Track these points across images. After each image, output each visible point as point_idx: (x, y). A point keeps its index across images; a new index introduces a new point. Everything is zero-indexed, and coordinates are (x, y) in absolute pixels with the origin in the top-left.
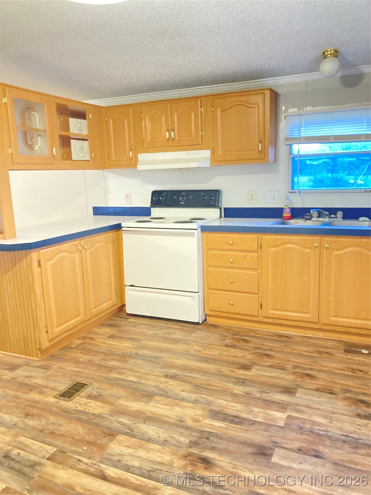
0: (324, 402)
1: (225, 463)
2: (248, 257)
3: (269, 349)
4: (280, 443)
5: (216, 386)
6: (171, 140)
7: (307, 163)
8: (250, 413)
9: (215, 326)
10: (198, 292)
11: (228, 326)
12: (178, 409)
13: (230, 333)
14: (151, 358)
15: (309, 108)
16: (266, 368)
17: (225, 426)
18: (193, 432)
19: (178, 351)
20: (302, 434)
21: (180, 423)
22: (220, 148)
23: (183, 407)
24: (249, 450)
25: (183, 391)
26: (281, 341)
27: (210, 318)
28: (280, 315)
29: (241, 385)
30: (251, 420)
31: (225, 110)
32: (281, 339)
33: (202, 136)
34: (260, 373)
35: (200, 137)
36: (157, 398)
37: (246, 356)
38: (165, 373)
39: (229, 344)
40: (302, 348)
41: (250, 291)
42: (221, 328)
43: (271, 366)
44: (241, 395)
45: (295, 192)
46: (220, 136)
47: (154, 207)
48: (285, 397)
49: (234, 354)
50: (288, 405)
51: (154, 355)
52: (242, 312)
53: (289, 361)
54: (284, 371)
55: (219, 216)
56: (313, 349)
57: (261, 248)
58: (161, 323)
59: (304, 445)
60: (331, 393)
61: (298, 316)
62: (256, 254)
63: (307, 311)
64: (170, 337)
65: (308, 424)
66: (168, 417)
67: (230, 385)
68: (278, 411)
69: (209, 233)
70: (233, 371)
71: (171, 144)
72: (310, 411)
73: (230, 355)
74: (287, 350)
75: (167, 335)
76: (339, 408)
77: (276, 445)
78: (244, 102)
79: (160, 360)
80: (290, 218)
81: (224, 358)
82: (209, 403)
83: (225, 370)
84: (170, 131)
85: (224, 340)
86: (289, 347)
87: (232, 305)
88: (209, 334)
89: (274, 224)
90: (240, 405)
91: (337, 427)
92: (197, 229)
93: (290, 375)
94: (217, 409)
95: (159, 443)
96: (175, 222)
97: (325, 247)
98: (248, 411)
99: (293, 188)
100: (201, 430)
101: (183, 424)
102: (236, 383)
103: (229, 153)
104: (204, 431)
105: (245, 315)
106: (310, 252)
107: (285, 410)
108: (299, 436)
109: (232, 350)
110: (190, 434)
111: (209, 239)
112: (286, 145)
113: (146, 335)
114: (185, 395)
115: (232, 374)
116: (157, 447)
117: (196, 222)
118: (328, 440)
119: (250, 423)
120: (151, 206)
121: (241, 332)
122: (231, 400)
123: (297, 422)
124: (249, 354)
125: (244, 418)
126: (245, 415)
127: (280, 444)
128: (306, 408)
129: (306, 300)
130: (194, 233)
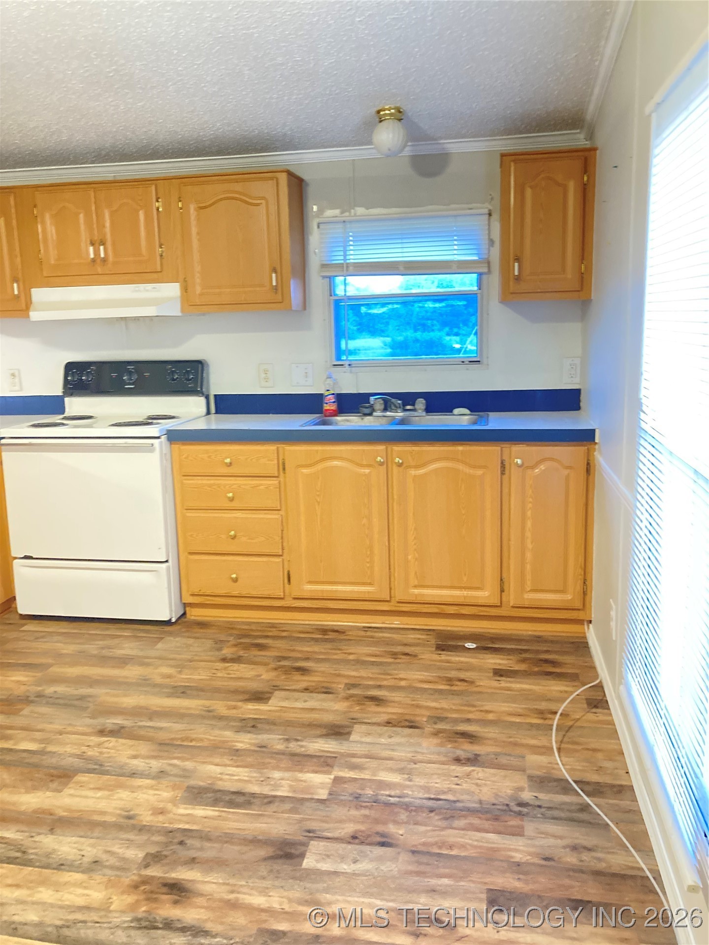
0: (399, 744)
1: (214, 885)
2: (262, 487)
3: (304, 657)
4: (320, 831)
5: (201, 740)
6: (98, 261)
7: (362, 312)
8: (264, 783)
9: (202, 625)
10: (167, 561)
11: (228, 622)
12: (124, 794)
13: (231, 635)
14: (69, 700)
15: (360, 211)
16: (296, 694)
17: (217, 814)
18: (153, 834)
19: (128, 680)
20: (357, 807)
21: (126, 821)
22: (198, 281)
23: (133, 789)
24: (262, 852)
25: (135, 757)
26: (326, 640)
27: (193, 610)
28: (322, 591)
29: (249, 732)
30: (266, 796)
31: (205, 207)
32: (326, 637)
33: (161, 256)
34: (285, 704)
35: (158, 258)
36: (82, 778)
37: (260, 676)
38: (98, 727)
39: (229, 656)
40: (362, 650)
41: (267, 551)
42: (214, 627)
43: (306, 690)
44: (249, 750)
45: (342, 365)
46: (196, 256)
47: (71, 395)
48: (331, 744)
49: (238, 674)
50: (336, 757)
51: (76, 692)
52: (254, 593)
53: (339, 675)
54: (330, 695)
55: (204, 410)
56: (381, 649)
57: (284, 469)
58: (94, 629)
59: (362, 827)
60: (411, 727)
61: (355, 592)
62: (275, 482)
63: (369, 582)
64: (111, 654)
65: (370, 788)
66: (103, 813)
67: (228, 734)
68: (316, 772)
69: (183, 444)
70: (235, 708)
71: (100, 270)
72: (374, 764)
73: (231, 678)
74: (335, 657)
75: (104, 651)
76: (425, 751)
77: (312, 834)
78: (240, 193)
79: (89, 702)
80: (335, 413)
81: (219, 684)
82: (186, 774)
83: (220, 707)
84: (97, 245)
85: (220, 649)
86: (340, 649)
87: (235, 580)
88: (191, 641)
89: (306, 424)
90: (246, 770)
91: (420, 787)
92: (158, 438)
93: (340, 701)
94: (201, 784)
95: (81, 869)
96: (113, 425)
97: (396, 463)
98: (262, 779)
99: (339, 359)
100: (170, 829)
101: (132, 821)
102: (238, 731)
103: (217, 291)
104: (175, 831)
105: (259, 598)
106: (370, 472)
107: (330, 769)
108: (354, 812)
109: (235, 666)
110: (148, 839)
111: (184, 456)
112: (324, 277)
113: (60, 655)
114: (139, 764)
115: (233, 712)
116: (78, 876)
117: (158, 424)
118: (403, 811)
119: (266, 801)
120: (63, 392)
121: (252, 630)
122: (228, 762)
123: (350, 788)
124: (267, 671)
125: (253, 794)
126: (255, 789)
127: (320, 833)
128: (368, 760)
129: (368, 560)
130: (152, 445)
